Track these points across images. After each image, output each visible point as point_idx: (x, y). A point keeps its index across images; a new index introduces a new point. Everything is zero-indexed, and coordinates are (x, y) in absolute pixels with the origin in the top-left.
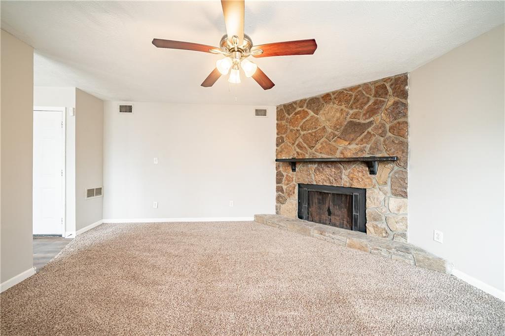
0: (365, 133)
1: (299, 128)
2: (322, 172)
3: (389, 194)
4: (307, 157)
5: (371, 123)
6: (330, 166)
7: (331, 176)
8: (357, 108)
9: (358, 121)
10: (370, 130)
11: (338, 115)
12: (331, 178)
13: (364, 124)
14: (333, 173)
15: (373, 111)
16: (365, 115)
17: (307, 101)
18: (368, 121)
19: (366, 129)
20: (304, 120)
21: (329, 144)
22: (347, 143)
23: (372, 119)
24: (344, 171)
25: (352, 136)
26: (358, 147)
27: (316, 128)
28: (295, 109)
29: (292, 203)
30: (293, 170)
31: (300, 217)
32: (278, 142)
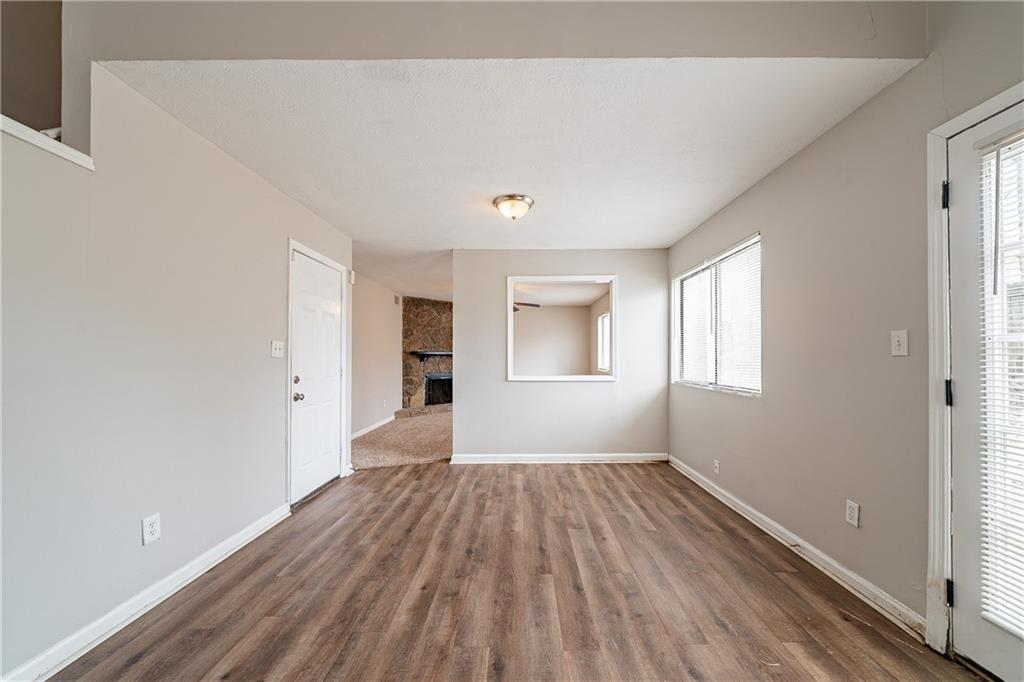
1: (426, 324)
20: (430, 318)
28: (422, 306)
29: (421, 394)
30: (422, 360)
31: (426, 404)
32: (407, 334)
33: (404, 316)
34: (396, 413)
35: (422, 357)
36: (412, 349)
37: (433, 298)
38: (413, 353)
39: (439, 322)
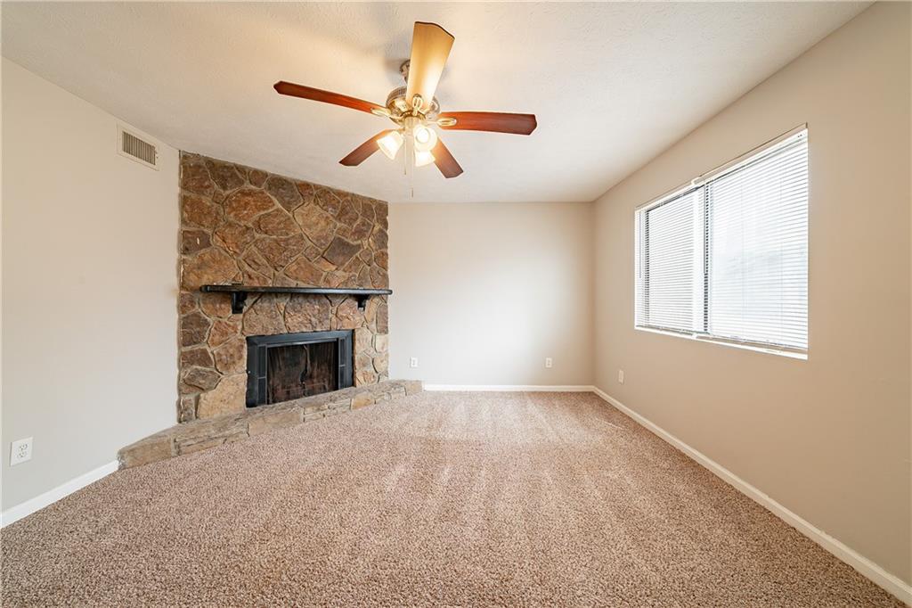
0: (354, 258)
1: (250, 225)
2: (299, 311)
3: (375, 333)
4: (270, 283)
5: (359, 247)
6: (312, 300)
7: (314, 316)
8: (345, 223)
9: (346, 240)
10: (358, 254)
11: (323, 223)
12: (313, 319)
13: (353, 246)
14: (316, 312)
15: (360, 233)
16: (353, 234)
17: (269, 177)
18: (355, 243)
19: (355, 253)
20: (262, 213)
21: (310, 266)
22: (334, 268)
23: (359, 242)
24: (331, 308)
25: (341, 259)
26: (347, 275)
27: (287, 234)
28: (242, 182)
29: (235, 382)
30: (237, 309)
31: (250, 404)
32: (189, 243)
33: (184, 201)
34: (122, 454)
35: (237, 297)
36: (207, 279)
37: (270, 170)
38: (211, 291)
39: (288, 223)
